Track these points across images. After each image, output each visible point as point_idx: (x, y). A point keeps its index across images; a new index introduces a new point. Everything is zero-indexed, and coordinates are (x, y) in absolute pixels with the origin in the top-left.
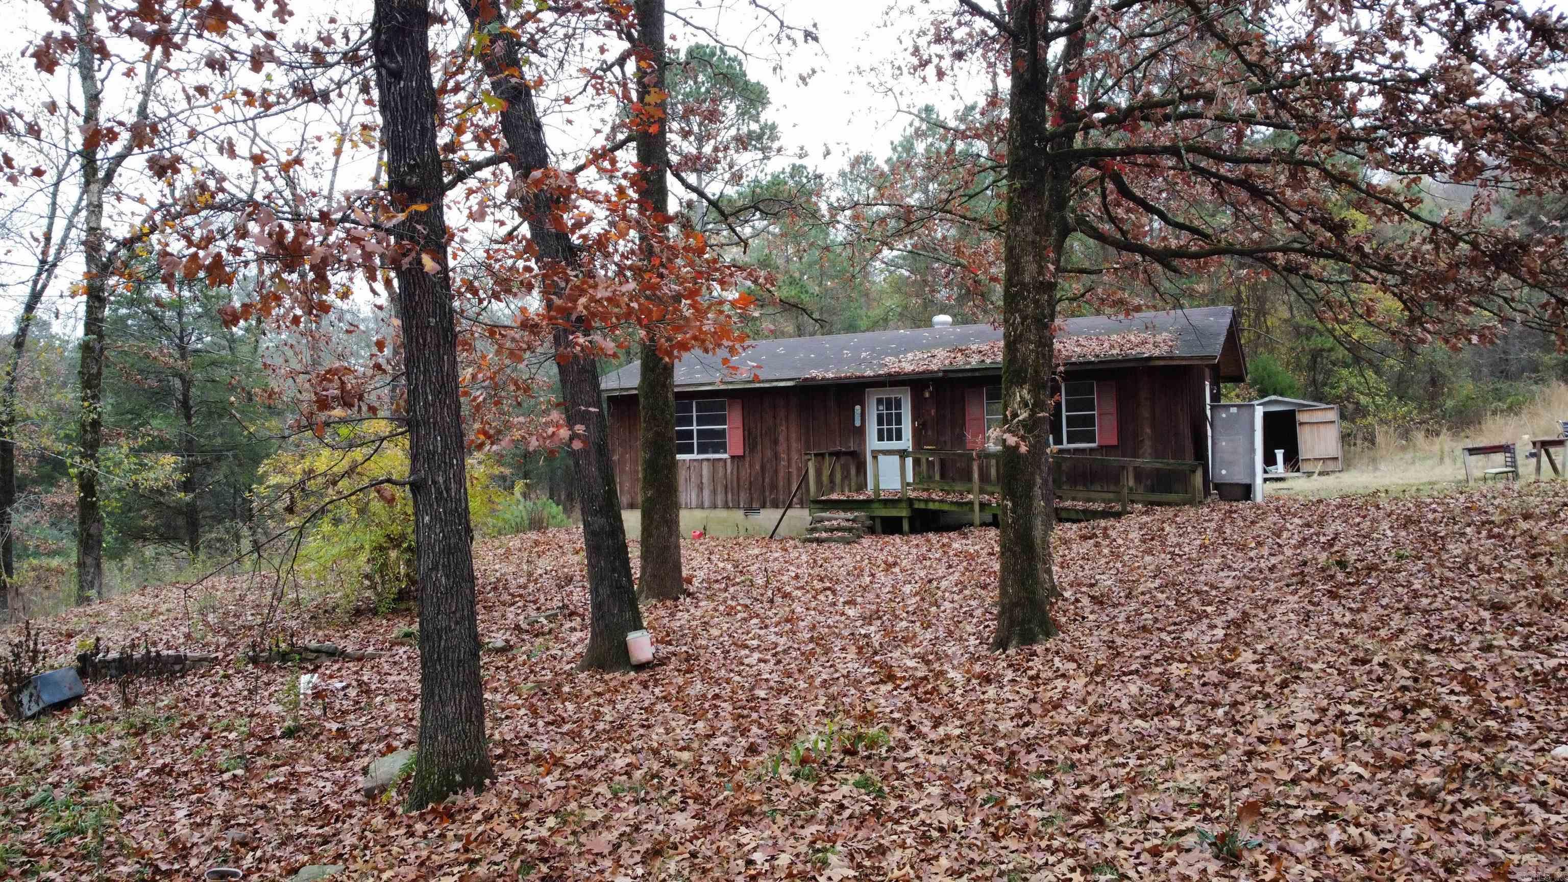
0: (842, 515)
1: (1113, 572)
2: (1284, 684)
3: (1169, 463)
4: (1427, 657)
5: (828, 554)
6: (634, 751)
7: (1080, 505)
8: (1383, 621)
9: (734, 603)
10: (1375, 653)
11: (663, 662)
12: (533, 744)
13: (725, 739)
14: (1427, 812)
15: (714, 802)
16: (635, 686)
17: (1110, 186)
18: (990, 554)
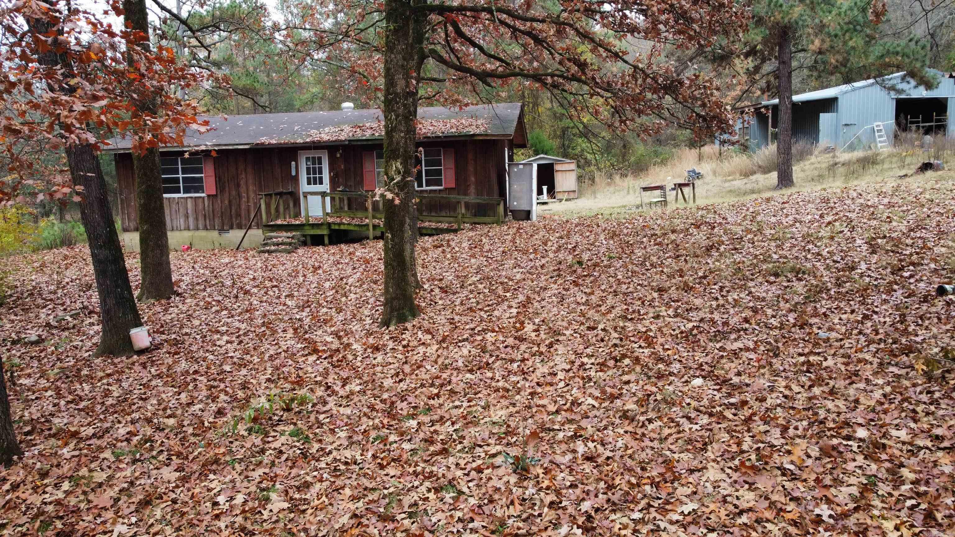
0: (285, 234)
1: (453, 270)
2: (550, 345)
3: (483, 199)
4: (626, 324)
5: (275, 261)
6: (133, 422)
7: (433, 225)
8: (603, 300)
9: (210, 300)
10: (599, 322)
11: (158, 347)
12: (56, 420)
13: (200, 406)
14: (630, 429)
15: (191, 458)
16: (137, 368)
17: (450, 28)
18: (379, 259)
